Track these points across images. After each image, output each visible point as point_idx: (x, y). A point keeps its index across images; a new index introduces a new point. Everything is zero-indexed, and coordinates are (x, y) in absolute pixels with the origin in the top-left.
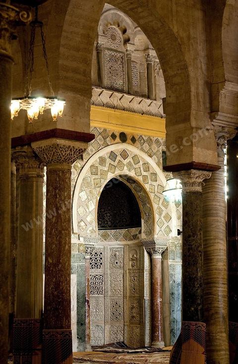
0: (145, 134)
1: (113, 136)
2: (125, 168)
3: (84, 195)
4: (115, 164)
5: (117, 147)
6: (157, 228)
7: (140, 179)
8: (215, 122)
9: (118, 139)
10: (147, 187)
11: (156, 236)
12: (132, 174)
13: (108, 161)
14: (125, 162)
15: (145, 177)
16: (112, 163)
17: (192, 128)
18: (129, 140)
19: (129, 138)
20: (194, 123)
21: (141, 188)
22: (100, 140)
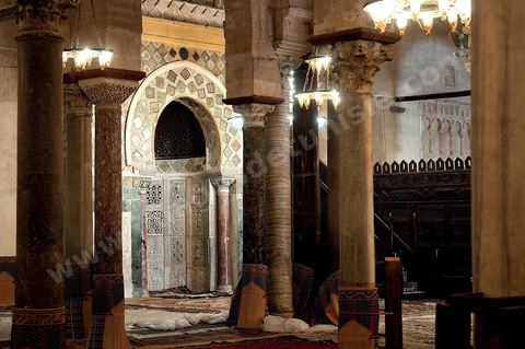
0: (210, 49)
1: (173, 53)
2: (187, 89)
3: (138, 122)
4: (175, 85)
5: (177, 66)
6: (224, 158)
7: (204, 102)
8: (279, 51)
9: (178, 56)
10: (212, 111)
11: (222, 167)
12: (194, 96)
13: (167, 82)
14: (186, 82)
15: (210, 100)
16: (171, 83)
17: (253, 58)
18: (191, 58)
19: (191, 54)
20: (255, 53)
21: (206, 113)
22: (157, 57)
